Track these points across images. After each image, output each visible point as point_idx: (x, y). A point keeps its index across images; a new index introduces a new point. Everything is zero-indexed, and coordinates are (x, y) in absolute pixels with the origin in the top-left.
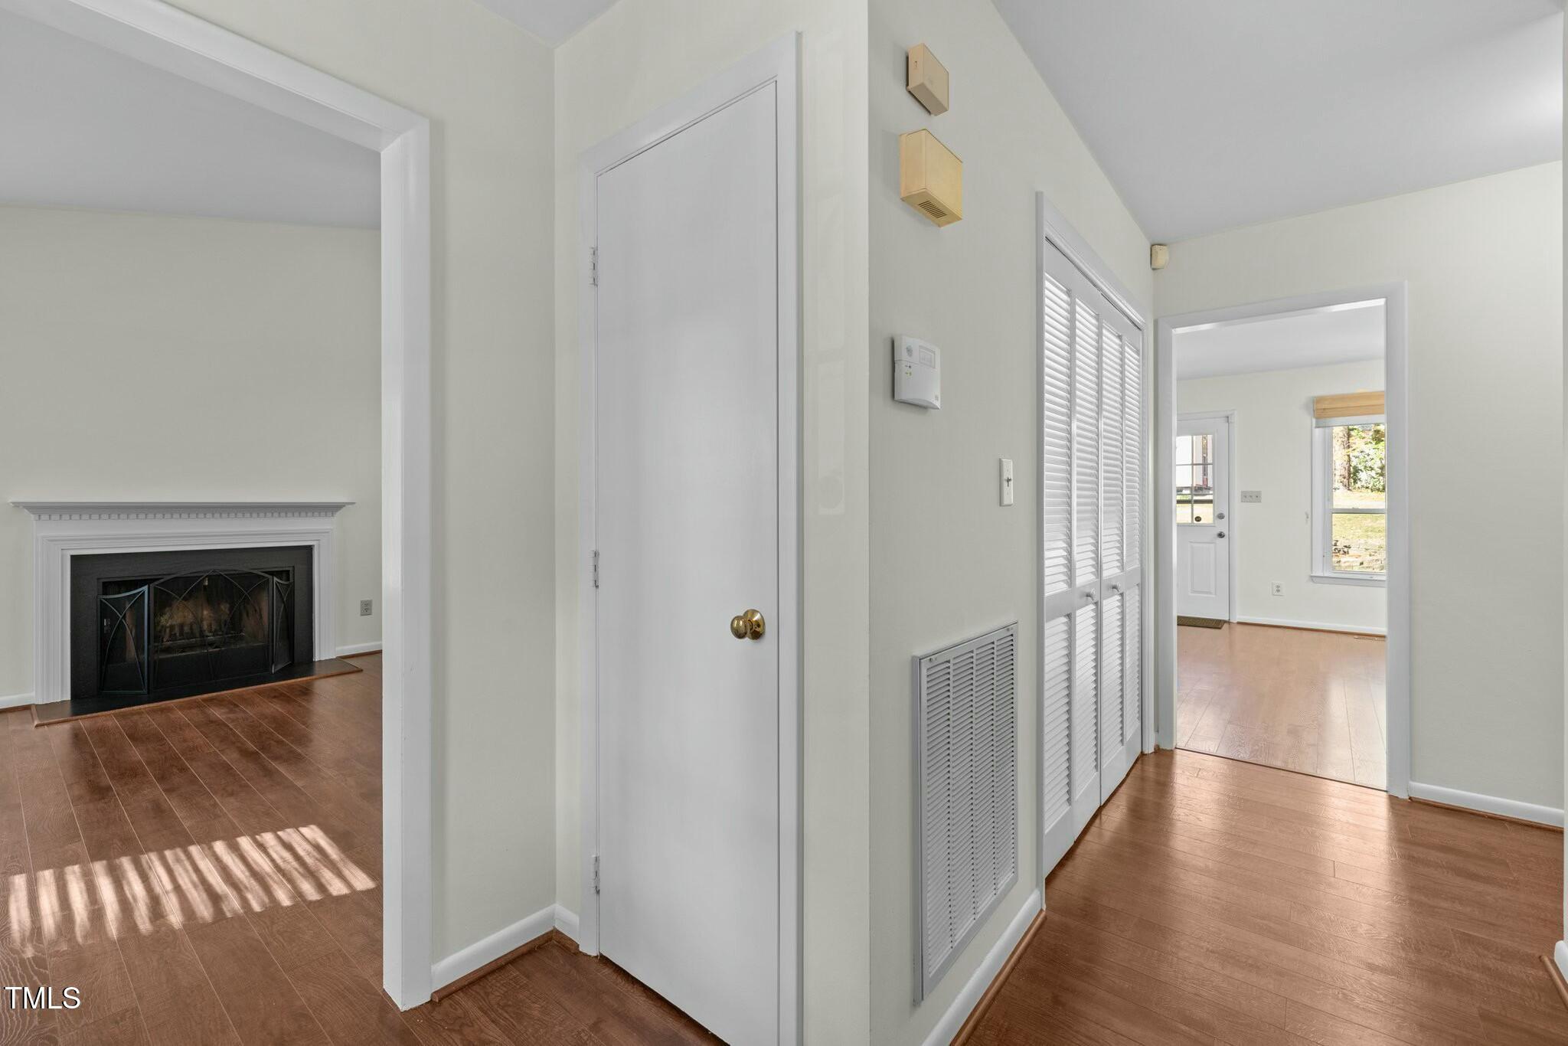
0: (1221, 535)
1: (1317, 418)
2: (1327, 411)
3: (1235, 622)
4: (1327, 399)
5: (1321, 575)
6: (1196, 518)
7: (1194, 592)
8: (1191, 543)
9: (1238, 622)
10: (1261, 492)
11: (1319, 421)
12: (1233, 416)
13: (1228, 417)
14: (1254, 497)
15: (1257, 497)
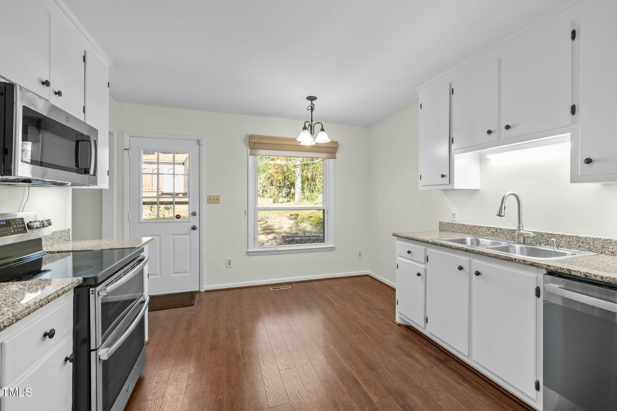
0: (194, 228)
1: (251, 149)
2: (257, 144)
3: (204, 291)
4: (256, 137)
5: (253, 251)
6: (176, 216)
7: (175, 273)
8: (172, 235)
9: (205, 291)
10: (219, 196)
11: (254, 151)
12: (202, 140)
13: (199, 141)
14: (215, 199)
15: (217, 199)
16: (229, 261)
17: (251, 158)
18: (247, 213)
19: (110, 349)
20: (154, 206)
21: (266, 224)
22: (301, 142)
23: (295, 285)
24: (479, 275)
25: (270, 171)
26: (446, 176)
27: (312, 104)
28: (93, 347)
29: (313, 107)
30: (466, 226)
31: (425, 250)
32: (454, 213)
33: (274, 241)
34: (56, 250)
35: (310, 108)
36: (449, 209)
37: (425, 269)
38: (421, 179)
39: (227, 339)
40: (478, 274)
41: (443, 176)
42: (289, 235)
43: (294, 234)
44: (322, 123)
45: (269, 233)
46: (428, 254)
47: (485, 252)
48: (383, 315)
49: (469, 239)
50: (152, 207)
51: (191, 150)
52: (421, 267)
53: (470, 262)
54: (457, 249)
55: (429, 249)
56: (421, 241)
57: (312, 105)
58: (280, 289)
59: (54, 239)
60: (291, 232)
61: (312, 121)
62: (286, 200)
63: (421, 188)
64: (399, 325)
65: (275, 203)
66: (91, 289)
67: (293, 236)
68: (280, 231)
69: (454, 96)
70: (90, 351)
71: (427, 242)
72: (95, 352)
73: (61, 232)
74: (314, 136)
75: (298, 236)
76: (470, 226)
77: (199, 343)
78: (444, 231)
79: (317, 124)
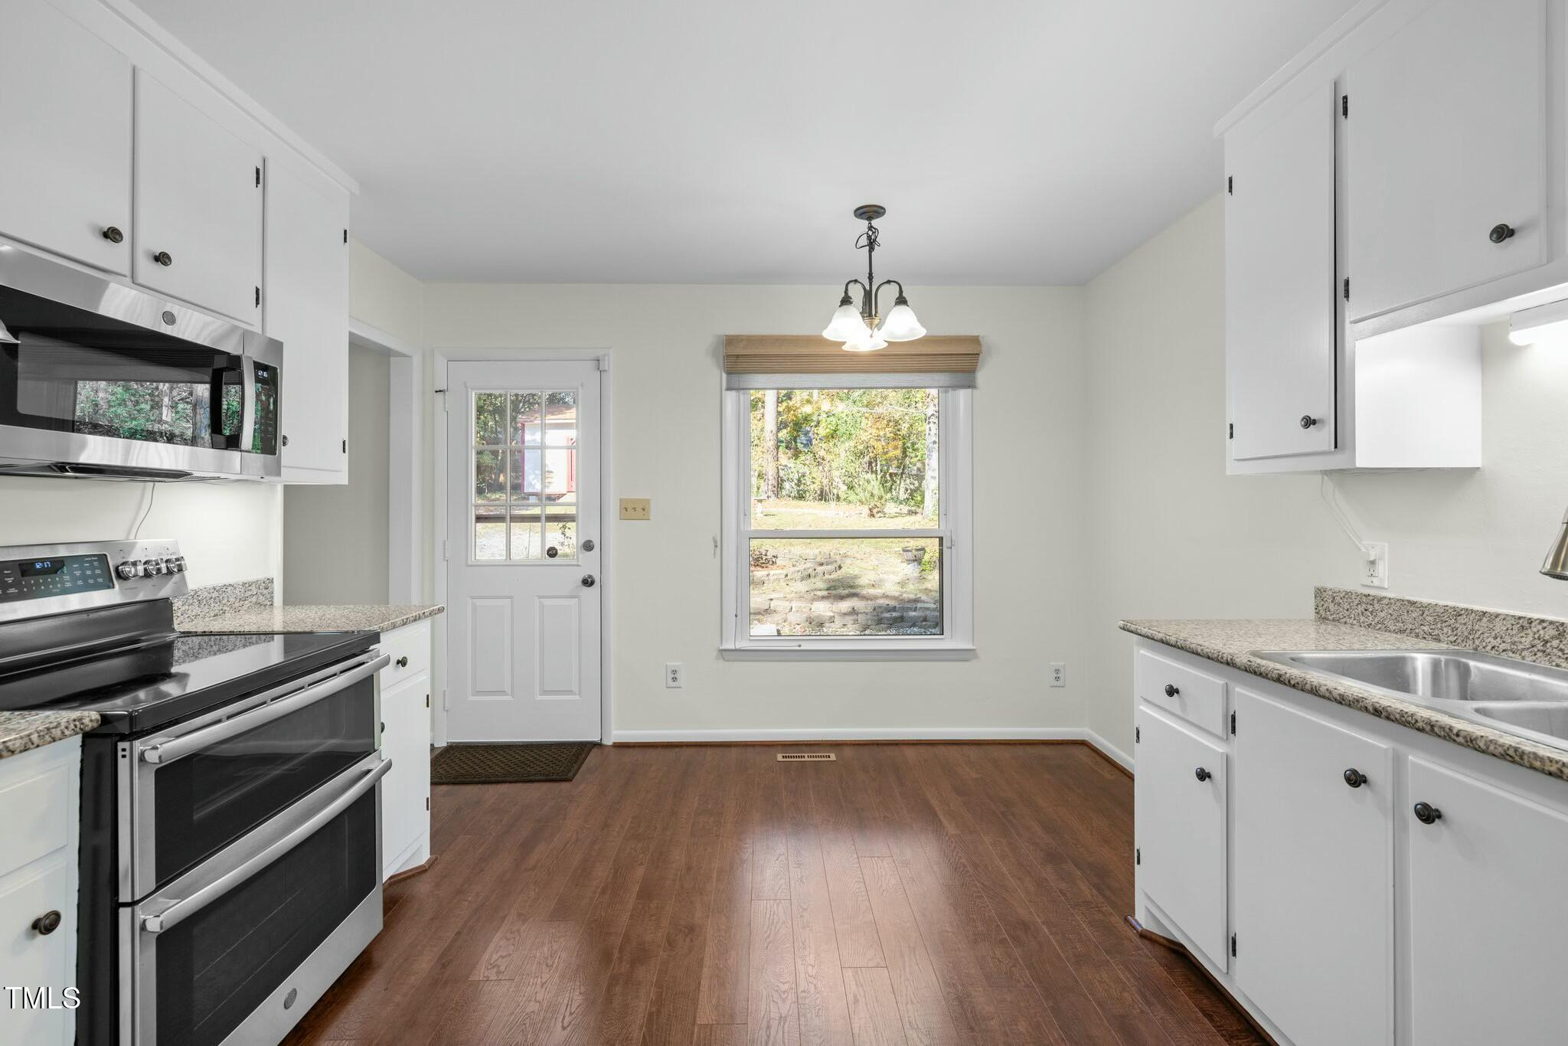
0: (588, 582)
1: (729, 373)
2: (741, 360)
3: (611, 744)
4: (742, 340)
5: (733, 648)
6: (549, 551)
7: (544, 692)
8: (540, 597)
9: (614, 743)
10: (648, 501)
11: (735, 378)
12: (606, 358)
13: (598, 360)
14: (639, 510)
15: (644, 510)
16: (674, 672)
17: (730, 397)
18: (719, 545)
19: (180, 902)
20: (569, 525)
21: (839, 572)
22: (844, 343)
23: (848, 752)
24: (1433, 821)
25: (864, 436)
26: (1322, 421)
27: (870, 228)
28: (124, 896)
29: (873, 237)
30: (1423, 608)
31: (1227, 693)
32: (1372, 559)
33: (849, 620)
34: (200, 630)
35: (864, 241)
36: (1356, 545)
37: (1228, 760)
38: (1231, 436)
39: (603, 892)
40: (1428, 815)
41: (1309, 422)
42: (892, 603)
43: (909, 601)
44: (900, 282)
45: (842, 598)
46: (1237, 706)
47: (1459, 731)
48: (1099, 890)
49: (1421, 662)
50: (564, 527)
51: (582, 385)
52: (1212, 750)
53: (1398, 762)
54: (1341, 703)
55: (1237, 689)
56: (1209, 658)
57: (870, 233)
58: (803, 759)
59: (225, 601)
60: (901, 595)
61: (871, 277)
62: (905, 509)
63: (1232, 469)
64: (1145, 936)
65: (873, 516)
66: (121, 745)
67: (903, 608)
68: (872, 591)
69: (1348, 125)
70: (117, 905)
71: (1230, 663)
72: (129, 910)
73: (246, 585)
74: (876, 321)
75: (916, 607)
76: (1438, 609)
77: (534, 890)
78: (1334, 620)
79: (886, 286)
